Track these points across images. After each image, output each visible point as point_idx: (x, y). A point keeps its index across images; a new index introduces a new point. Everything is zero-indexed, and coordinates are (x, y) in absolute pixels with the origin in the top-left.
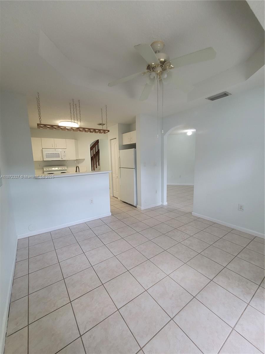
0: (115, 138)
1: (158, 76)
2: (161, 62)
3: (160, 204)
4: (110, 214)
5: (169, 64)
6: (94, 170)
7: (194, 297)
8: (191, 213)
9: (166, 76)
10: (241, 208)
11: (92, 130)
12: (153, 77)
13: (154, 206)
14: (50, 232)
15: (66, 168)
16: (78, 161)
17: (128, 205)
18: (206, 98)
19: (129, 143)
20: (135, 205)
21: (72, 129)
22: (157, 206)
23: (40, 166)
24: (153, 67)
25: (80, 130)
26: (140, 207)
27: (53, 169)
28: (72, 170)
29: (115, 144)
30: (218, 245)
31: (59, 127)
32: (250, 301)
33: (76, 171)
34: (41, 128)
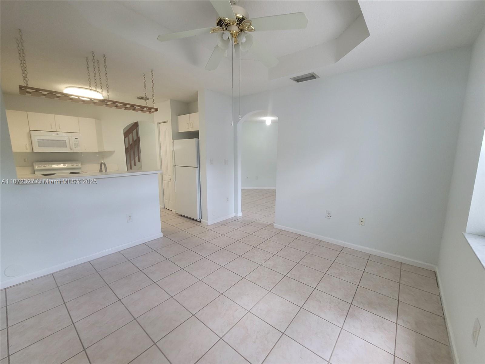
0: (166, 120)
1: (234, 39)
2: (238, 19)
3: (233, 215)
4: (161, 235)
5: (249, 24)
6: (131, 169)
7: (283, 333)
8: (273, 225)
9: (244, 40)
10: (329, 215)
11: (128, 106)
12: (228, 38)
13: (225, 219)
14: (52, 274)
15: (80, 166)
16: (102, 154)
17: (188, 219)
18: (290, 78)
19: (188, 130)
20: (198, 219)
21: (92, 102)
22: (229, 219)
23: (25, 161)
24: (227, 24)
25: (107, 105)
26: (207, 221)
27: (55, 166)
28: (92, 169)
29: (166, 131)
30: (306, 262)
31: (66, 95)
32: (344, 324)
33: (101, 171)
34: (27, 94)
